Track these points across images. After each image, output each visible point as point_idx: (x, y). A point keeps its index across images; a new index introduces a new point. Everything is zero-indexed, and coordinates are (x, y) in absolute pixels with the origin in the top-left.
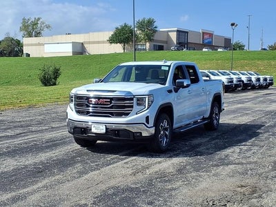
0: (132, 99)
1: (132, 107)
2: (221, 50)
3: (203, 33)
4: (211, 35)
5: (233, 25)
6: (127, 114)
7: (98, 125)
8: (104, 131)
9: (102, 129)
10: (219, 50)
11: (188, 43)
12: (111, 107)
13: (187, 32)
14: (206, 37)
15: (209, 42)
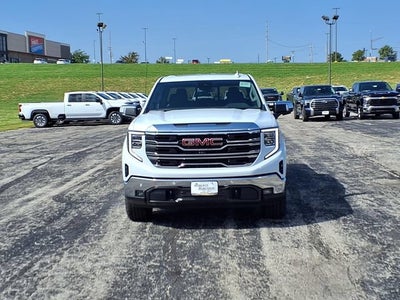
0: (257, 135)
1: (258, 147)
2: (62, 63)
3: (30, 37)
4: (41, 40)
5: (100, 25)
6: (251, 161)
7: (204, 182)
8: (216, 191)
9: (212, 189)
10: (58, 62)
11: (7, 52)
12: (225, 151)
13: (5, 36)
14: (34, 42)
15: (39, 51)
